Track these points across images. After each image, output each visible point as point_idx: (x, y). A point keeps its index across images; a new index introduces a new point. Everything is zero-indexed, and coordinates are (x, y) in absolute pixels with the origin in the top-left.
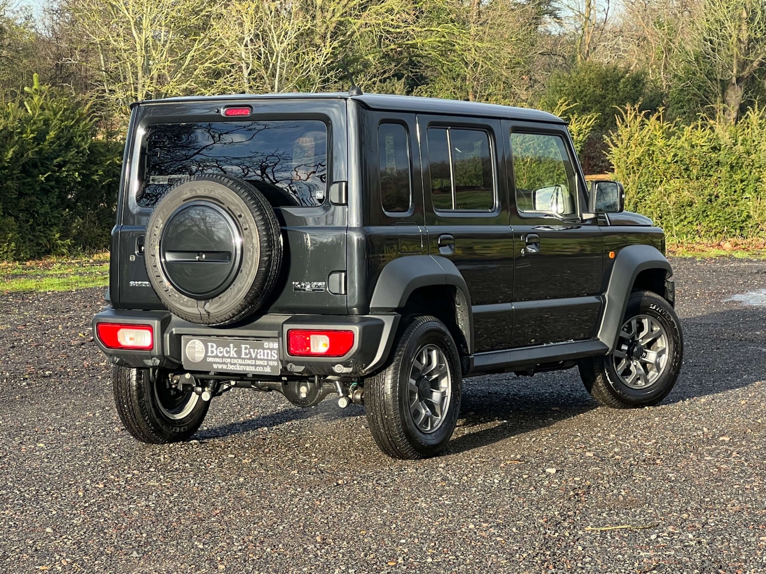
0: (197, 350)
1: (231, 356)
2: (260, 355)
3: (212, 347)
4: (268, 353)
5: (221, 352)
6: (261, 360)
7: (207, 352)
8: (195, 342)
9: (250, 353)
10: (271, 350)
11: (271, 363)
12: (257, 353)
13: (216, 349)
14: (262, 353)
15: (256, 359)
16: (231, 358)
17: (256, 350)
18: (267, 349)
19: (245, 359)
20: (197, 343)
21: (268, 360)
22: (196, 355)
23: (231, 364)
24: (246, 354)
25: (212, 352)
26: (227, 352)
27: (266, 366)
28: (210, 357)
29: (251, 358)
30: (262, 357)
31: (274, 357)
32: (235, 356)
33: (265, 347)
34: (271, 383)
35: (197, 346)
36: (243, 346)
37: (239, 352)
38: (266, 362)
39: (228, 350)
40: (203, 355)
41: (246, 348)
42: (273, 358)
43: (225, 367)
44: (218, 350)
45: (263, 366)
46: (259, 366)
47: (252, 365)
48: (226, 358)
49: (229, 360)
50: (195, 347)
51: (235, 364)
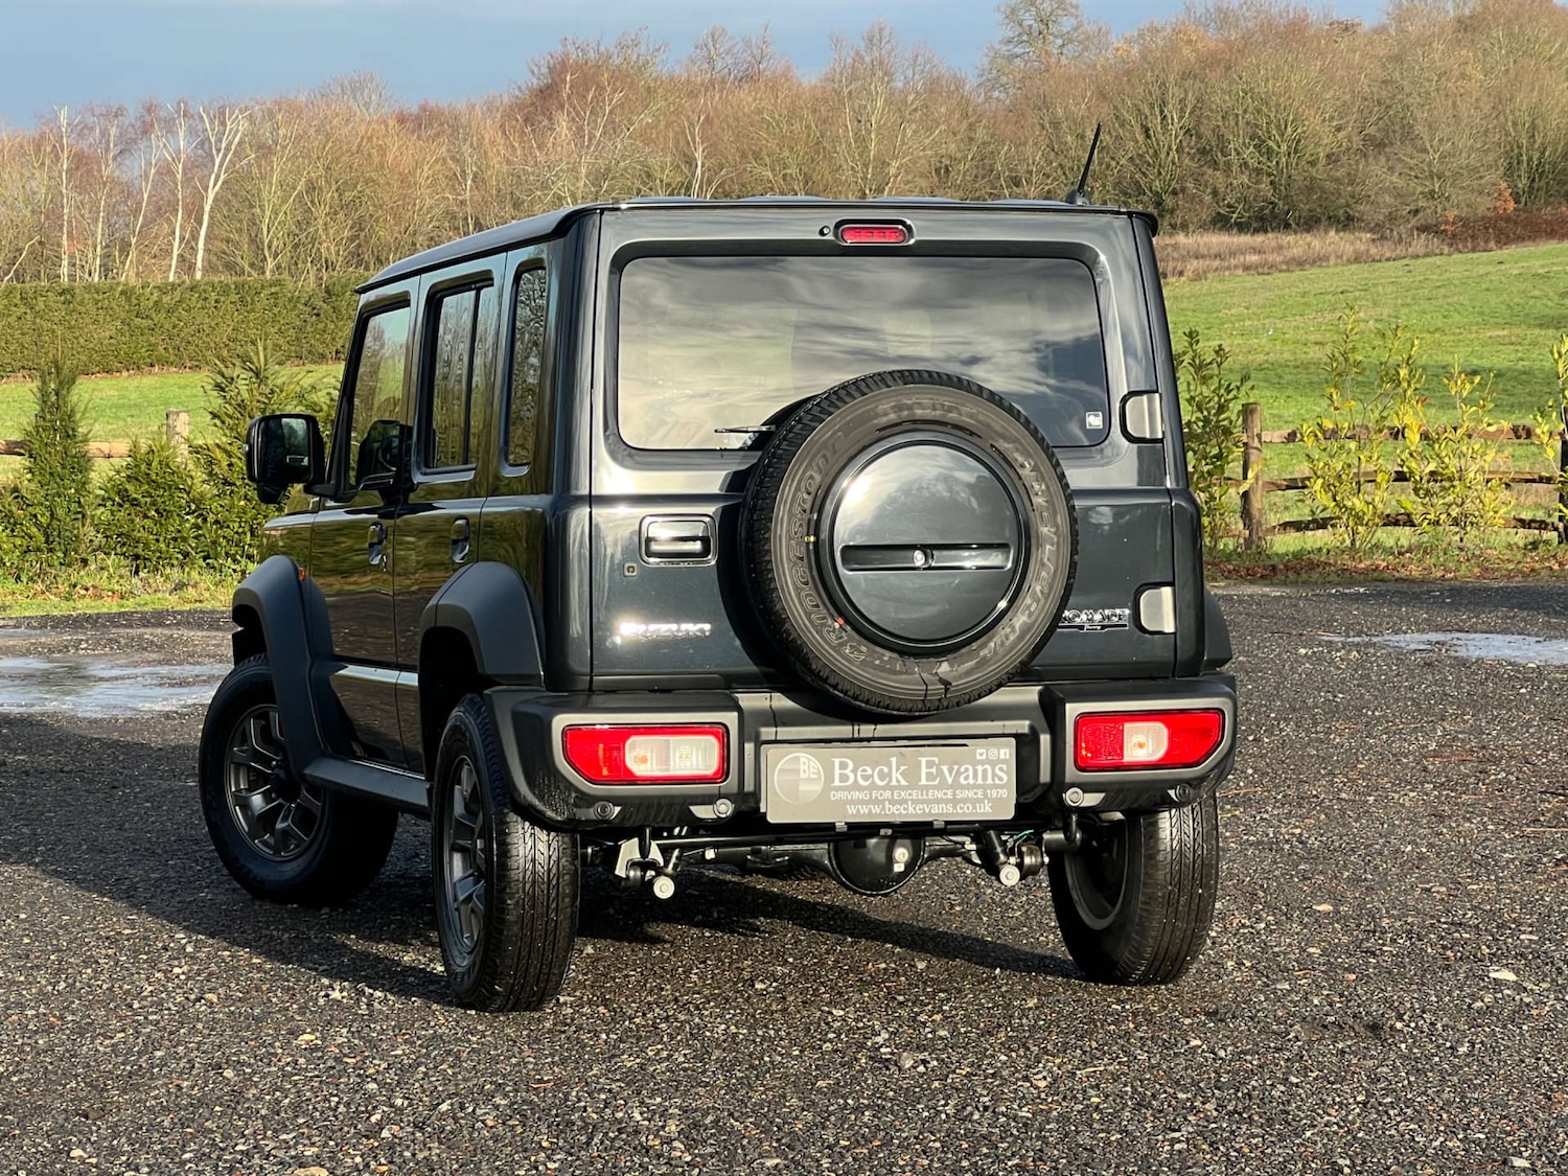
0: (802, 776)
1: (894, 783)
2: (966, 778)
3: (843, 766)
4: (985, 772)
5: (865, 778)
6: (968, 787)
7: (830, 777)
8: (798, 757)
9: (940, 773)
10: (993, 764)
11: (994, 794)
12: (958, 773)
13: (854, 771)
14: (971, 773)
15: (956, 785)
16: (892, 789)
17: (956, 767)
18: (982, 763)
19: (927, 788)
20: (802, 760)
21: (984, 787)
22: (802, 788)
23: (892, 802)
24: (930, 777)
25: (844, 778)
26: (882, 776)
27: (981, 801)
28: (837, 789)
29: (943, 785)
30: (971, 781)
31: (1001, 779)
32: (903, 782)
33: (978, 757)
34: (800, 847)
35: (802, 767)
36: (924, 760)
37: (912, 775)
38: (980, 792)
39: (886, 770)
40: (818, 788)
41: (930, 765)
42: (997, 781)
43: (876, 810)
44: (859, 773)
45: (974, 802)
46: (965, 801)
47: (947, 801)
48: (879, 788)
49: (887, 794)
50: (798, 771)
51: (904, 801)
